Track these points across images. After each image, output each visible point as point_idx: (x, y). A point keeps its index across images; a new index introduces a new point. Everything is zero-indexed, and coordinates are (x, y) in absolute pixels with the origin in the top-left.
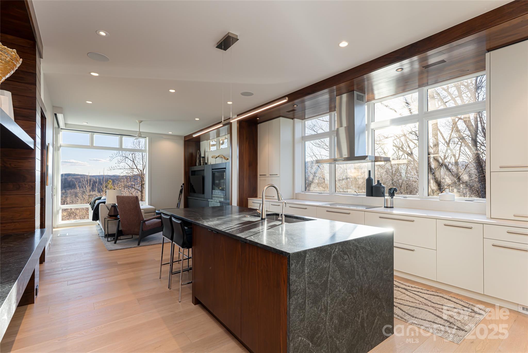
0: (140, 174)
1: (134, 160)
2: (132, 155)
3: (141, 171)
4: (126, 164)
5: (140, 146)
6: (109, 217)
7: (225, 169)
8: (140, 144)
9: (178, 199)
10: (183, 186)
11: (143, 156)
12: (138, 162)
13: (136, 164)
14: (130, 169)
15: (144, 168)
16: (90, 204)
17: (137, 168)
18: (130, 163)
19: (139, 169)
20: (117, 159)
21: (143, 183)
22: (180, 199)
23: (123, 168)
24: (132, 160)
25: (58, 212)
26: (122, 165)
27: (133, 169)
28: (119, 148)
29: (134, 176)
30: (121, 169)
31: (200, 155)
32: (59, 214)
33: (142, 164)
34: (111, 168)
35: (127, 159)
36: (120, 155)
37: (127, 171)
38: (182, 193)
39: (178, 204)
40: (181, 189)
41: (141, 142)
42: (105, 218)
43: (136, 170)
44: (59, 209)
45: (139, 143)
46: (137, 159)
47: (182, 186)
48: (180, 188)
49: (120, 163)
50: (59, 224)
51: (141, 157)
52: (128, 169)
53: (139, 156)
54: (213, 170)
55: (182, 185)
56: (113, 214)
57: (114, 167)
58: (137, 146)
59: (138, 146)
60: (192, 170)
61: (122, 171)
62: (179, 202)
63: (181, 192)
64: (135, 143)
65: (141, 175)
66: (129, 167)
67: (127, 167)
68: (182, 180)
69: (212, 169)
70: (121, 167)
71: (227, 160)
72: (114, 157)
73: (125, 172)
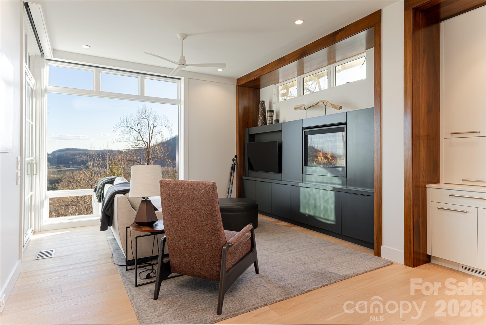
0: (146, 147)
1: (140, 131)
2: (138, 125)
3: (147, 143)
4: (131, 136)
5: (146, 115)
6: (136, 226)
7: (345, 126)
8: (147, 112)
9: (229, 180)
10: (235, 159)
11: (150, 126)
12: (144, 133)
13: (142, 136)
14: (135, 142)
15: (151, 140)
16: (95, 191)
17: (143, 140)
18: (135, 134)
19: (145, 142)
20: (121, 130)
21: (149, 157)
22: (231, 180)
23: (128, 140)
24: (138, 131)
25: (42, 203)
26: (127, 136)
27: (138, 142)
28: (139, 96)
29: (140, 149)
30: (125, 141)
31: (264, 109)
32: (44, 209)
33: (149, 135)
34: (114, 140)
35: (131, 130)
36: (124, 126)
37: (132, 144)
38: (234, 171)
39: (229, 188)
40: (233, 165)
41: (147, 110)
42: (127, 228)
43: (141, 142)
44: (44, 198)
45: (145, 111)
46: (143, 130)
47: (233, 160)
48: (231, 163)
49: (124, 134)
50: (44, 224)
51: (148, 127)
52: (133, 142)
53: (145, 126)
54: (304, 130)
55: (234, 157)
56: (145, 220)
57: (118, 139)
58: (142, 115)
59: (144, 114)
60: (249, 134)
61: (126, 143)
62: (231, 186)
63: (233, 169)
64: (140, 112)
65: (148, 148)
66: (134, 139)
67: (132, 139)
68: (233, 151)
69: (303, 128)
70: (125, 139)
71: (339, 109)
72: (118, 128)
73: (129, 145)
